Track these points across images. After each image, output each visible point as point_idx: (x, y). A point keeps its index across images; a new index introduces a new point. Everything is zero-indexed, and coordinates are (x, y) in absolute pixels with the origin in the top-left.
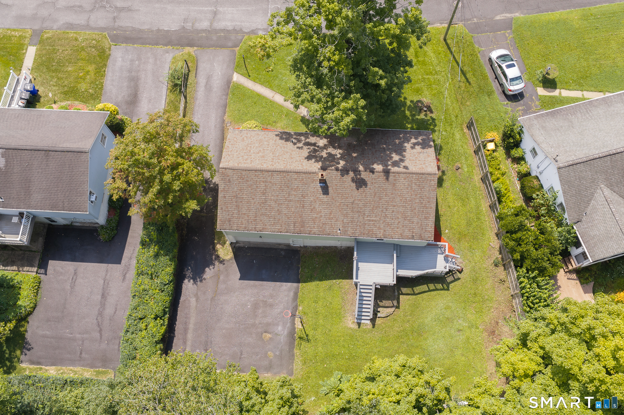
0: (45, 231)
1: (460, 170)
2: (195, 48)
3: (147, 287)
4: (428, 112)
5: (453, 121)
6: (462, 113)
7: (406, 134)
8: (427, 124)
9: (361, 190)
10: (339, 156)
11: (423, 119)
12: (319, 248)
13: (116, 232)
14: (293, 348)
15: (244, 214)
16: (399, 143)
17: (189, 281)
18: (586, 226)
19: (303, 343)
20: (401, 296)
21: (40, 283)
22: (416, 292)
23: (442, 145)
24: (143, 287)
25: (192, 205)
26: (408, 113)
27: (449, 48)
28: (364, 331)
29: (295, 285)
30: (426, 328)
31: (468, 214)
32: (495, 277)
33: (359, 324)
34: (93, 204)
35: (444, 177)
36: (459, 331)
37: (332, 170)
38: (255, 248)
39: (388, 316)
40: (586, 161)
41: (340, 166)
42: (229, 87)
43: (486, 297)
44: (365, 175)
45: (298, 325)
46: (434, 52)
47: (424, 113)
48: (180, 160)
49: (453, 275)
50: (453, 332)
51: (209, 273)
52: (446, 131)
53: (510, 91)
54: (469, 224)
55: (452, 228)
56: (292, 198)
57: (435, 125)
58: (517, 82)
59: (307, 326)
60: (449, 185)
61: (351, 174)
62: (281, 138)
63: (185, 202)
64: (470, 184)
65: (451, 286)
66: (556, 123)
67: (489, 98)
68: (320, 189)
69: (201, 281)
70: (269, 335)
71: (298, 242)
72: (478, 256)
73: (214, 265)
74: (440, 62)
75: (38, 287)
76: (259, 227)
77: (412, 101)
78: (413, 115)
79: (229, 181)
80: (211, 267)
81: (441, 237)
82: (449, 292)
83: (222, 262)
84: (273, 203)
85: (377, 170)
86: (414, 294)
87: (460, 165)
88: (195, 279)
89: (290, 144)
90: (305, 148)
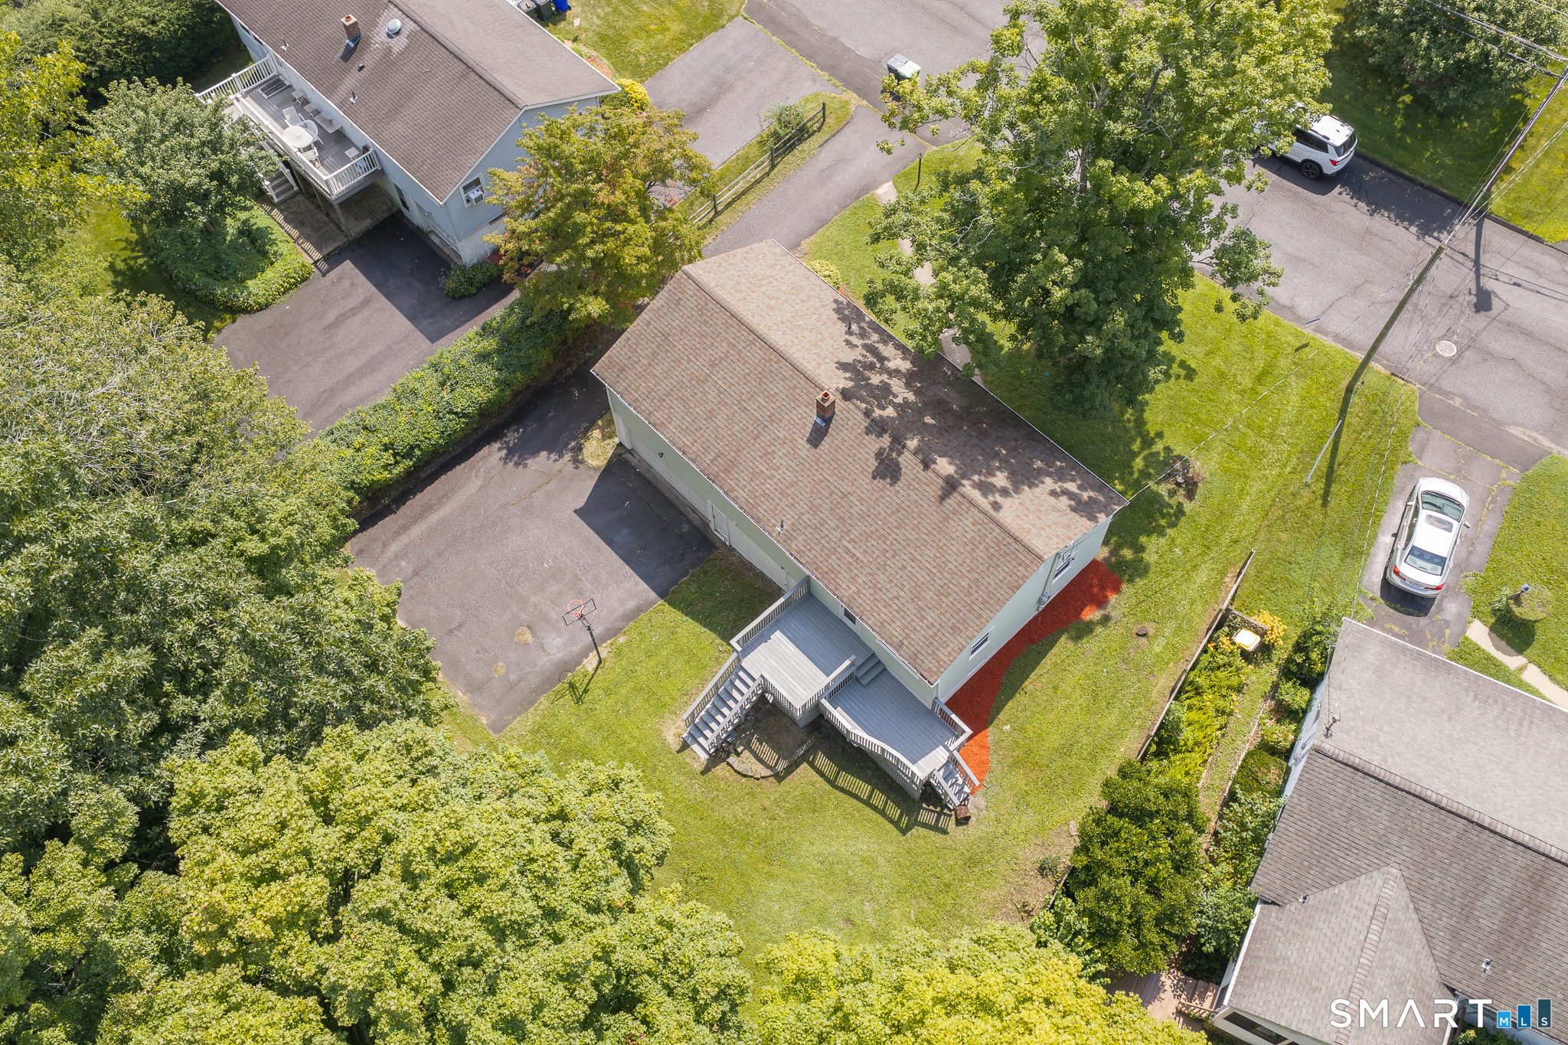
0: (386, 215)
1: (1144, 640)
2: (865, 102)
3: (423, 392)
4: (1182, 492)
5: (1217, 544)
6: (1251, 544)
7: (1073, 469)
8: (1160, 511)
9: (879, 483)
10: (899, 400)
11: (1158, 494)
12: (751, 568)
13: (473, 290)
14: (545, 691)
15: (654, 376)
16: (1039, 469)
17: (500, 449)
18: (1282, 925)
19: (568, 697)
20: (805, 764)
21: (305, 279)
22: (840, 782)
23: (1153, 569)
24: (417, 385)
25: (595, 307)
26: (1139, 463)
27: (1343, 412)
28: (681, 766)
29: (652, 595)
30: (794, 859)
31: (1082, 733)
32: (1019, 891)
33: (685, 746)
34: (467, 205)
35: (1099, 629)
36: (849, 921)
37: (858, 408)
38: (650, 483)
39: (745, 776)
40: (1397, 788)
41: (877, 413)
42: (858, 197)
43: (964, 911)
44: (907, 461)
45: (590, 663)
46: (1303, 398)
47: (1172, 486)
48: (633, 211)
49: (940, 814)
50: (834, 911)
51: (542, 461)
52: (1186, 550)
53: (1397, 573)
54: (1064, 751)
55: (1022, 729)
56: (752, 406)
57: (1173, 525)
58: (1429, 566)
59: (601, 678)
60: (1095, 649)
61: (886, 441)
62: (838, 311)
63: (590, 294)
64: (1139, 681)
65: (917, 831)
66: (1419, 684)
67: (1342, 560)
68: (809, 428)
69: (517, 464)
70: (528, 637)
71: (726, 530)
72: (1024, 824)
73: (561, 456)
74: (1298, 423)
75: (297, 281)
76: (659, 416)
77: (1167, 449)
78: (1147, 476)
79: (678, 302)
80: (553, 456)
81: (986, 728)
82: (901, 838)
83: (577, 462)
84: (713, 393)
85: (937, 467)
86: (832, 783)
87: (1151, 632)
88: (511, 452)
89: (842, 327)
90: (860, 350)
